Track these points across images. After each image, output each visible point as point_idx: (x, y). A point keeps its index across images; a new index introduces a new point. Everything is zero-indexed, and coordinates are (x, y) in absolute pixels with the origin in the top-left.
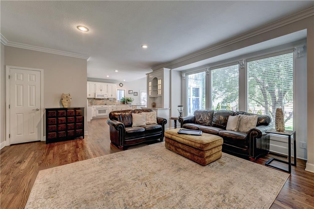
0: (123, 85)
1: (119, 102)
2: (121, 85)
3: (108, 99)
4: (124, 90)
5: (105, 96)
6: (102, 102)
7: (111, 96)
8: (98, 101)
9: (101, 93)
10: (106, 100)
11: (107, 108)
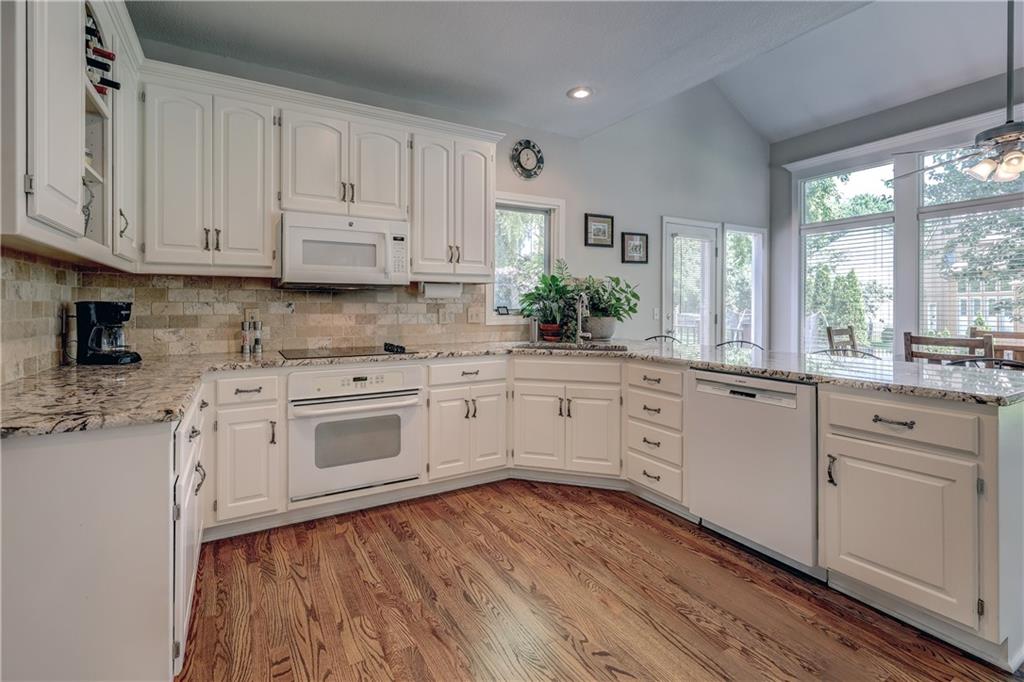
0: (540, 161)
1: (511, 320)
2: (528, 159)
3: (414, 288)
4: (548, 212)
5: (390, 253)
6: (352, 323)
7: (443, 260)
8: (312, 316)
9: (351, 225)
10: (399, 302)
11: (413, 392)
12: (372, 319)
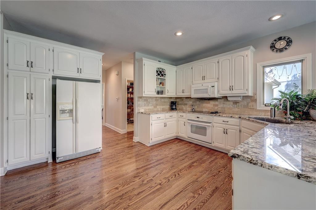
0: (289, 42)
2: (281, 44)
3: (226, 98)
4: (302, 61)
5: (210, 90)
6: (212, 106)
7: (228, 90)
8: (204, 104)
9: (202, 85)
10: (224, 101)
11: (210, 123)
12: (217, 105)
